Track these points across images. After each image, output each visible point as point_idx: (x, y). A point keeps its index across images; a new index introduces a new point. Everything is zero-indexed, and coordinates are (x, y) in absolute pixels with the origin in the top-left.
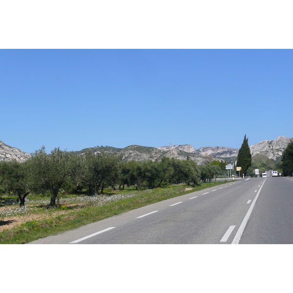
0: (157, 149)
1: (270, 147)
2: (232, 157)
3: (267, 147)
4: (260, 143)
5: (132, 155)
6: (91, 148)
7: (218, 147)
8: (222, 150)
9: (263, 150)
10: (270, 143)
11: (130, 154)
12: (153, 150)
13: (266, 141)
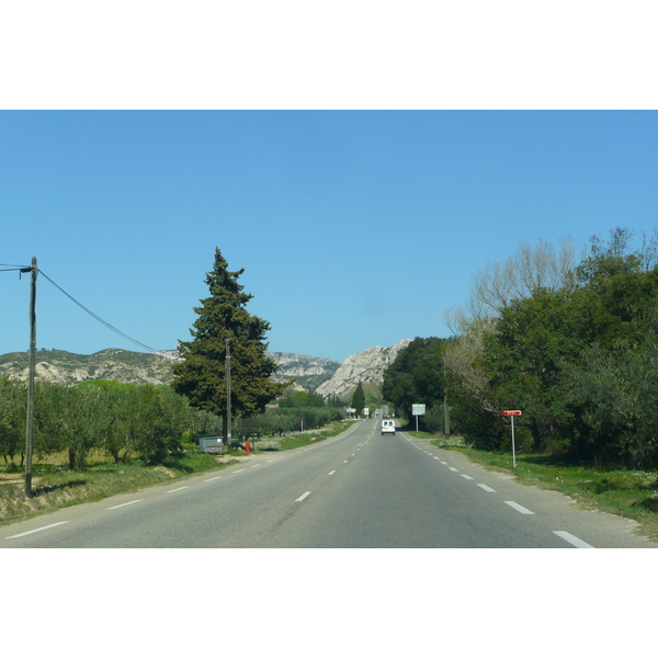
0: (161, 358)
1: (384, 359)
2: (311, 376)
3: (379, 359)
4: (366, 353)
5: (114, 369)
6: (21, 353)
7: (280, 354)
8: (290, 360)
9: (372, 366)
10: (385, 352)
11: (110, 367)
12: (154, 360)
13: (378, 348)
